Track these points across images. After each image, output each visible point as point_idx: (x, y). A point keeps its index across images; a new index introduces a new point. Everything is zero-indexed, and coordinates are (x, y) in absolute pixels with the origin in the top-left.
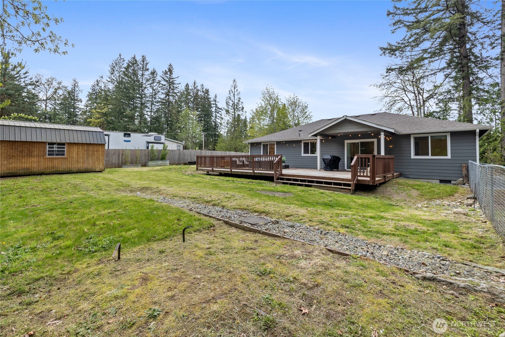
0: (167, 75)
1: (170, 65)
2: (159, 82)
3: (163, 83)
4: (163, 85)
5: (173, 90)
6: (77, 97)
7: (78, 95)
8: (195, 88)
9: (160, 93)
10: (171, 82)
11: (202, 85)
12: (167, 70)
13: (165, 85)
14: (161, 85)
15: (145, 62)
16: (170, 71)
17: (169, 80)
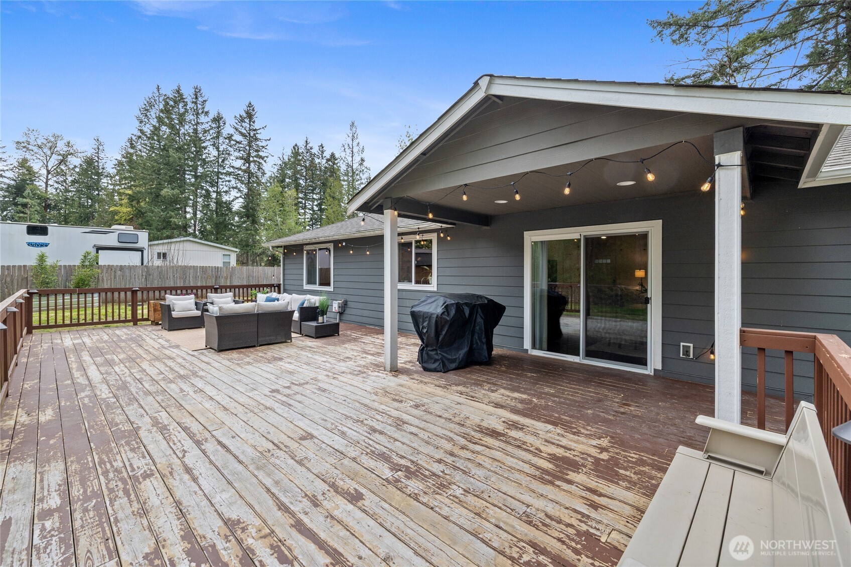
0: (244, 124)
1: (250, 105)
2: (230, 138)
3: (237, 137)
4: (237, 142)
5: (257, 151)
6: (103, 168)
7: (105, 166)
8: (308, 151)
9: (232, 158)
10: (252, 137)
11: (322, 146)
12: (245, 115)
13: (240, 143)
14: (233, 142)
15: (200, 99)
16: (250, 116)
17: (249, 134)
